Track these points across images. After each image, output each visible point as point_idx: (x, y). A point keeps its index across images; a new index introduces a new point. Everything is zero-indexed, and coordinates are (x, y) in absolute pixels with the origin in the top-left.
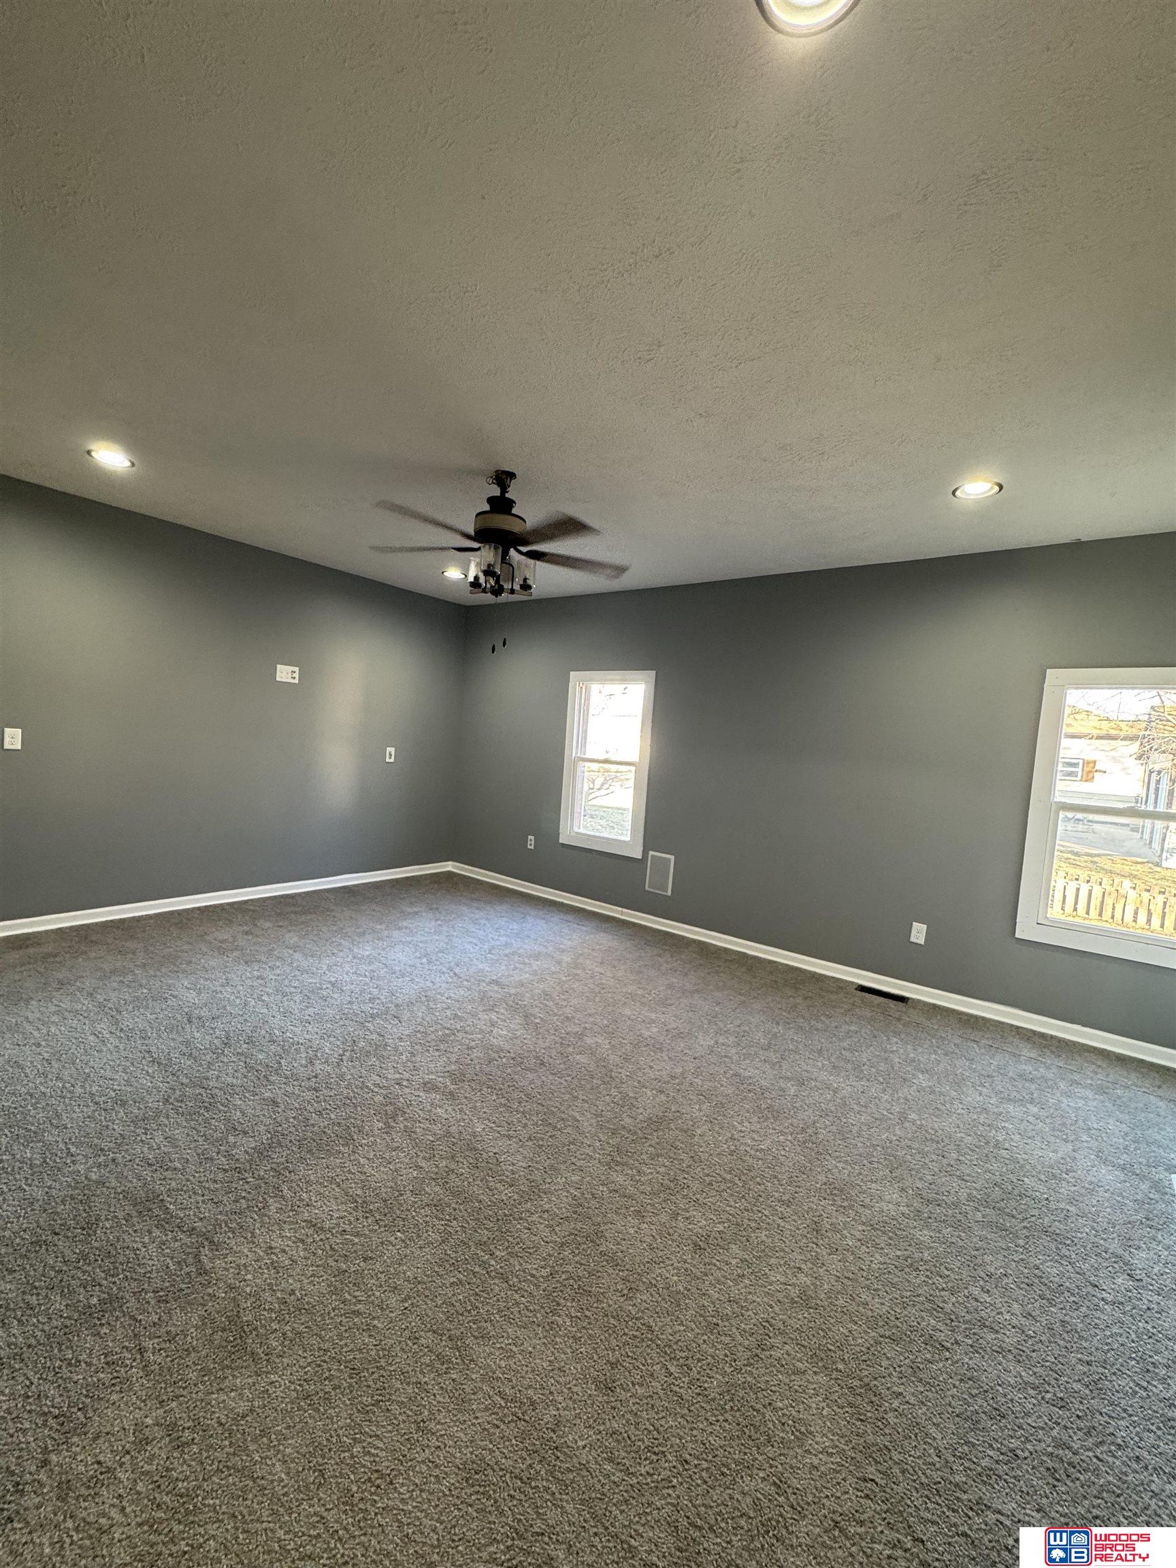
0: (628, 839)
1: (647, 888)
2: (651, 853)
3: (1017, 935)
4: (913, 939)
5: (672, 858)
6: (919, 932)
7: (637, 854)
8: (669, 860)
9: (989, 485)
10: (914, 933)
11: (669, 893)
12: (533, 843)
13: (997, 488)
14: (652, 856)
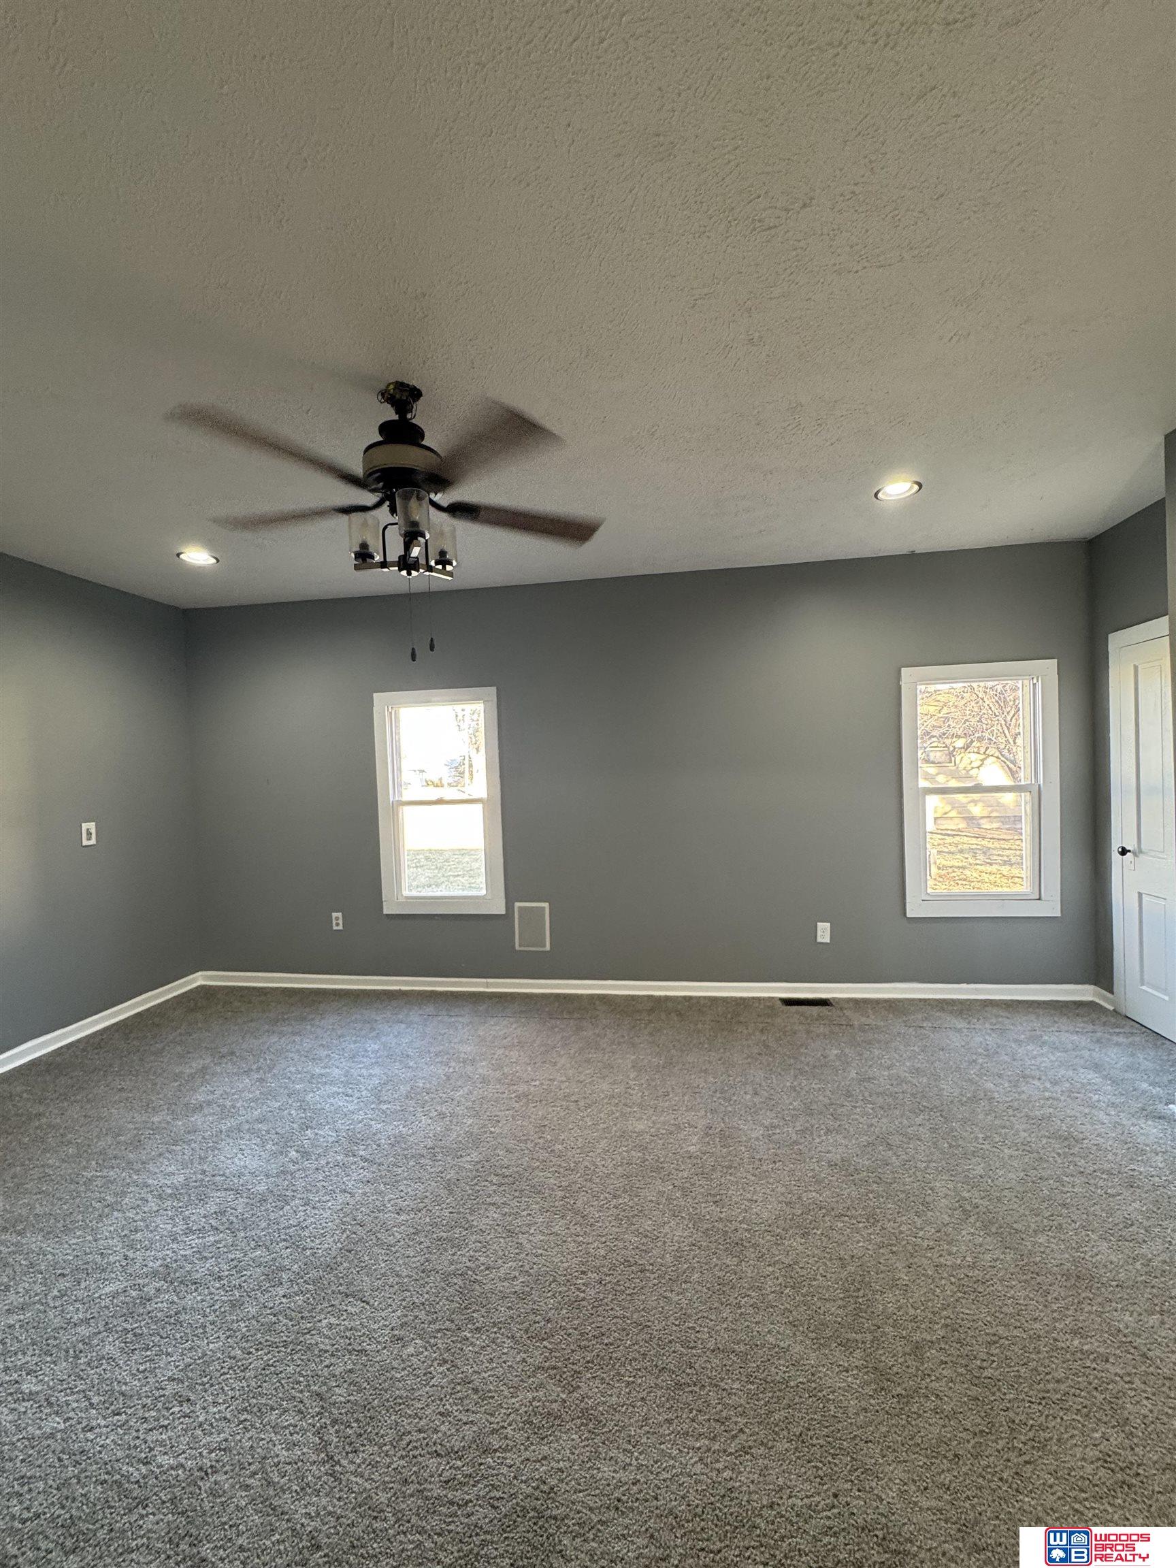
0: (484, 892)
1: (517, 947)
2: (517, 904)
3: (908, 915)
4: (819, 940)
5: (546, 905)
6: (824, 932)
7: (498, 907)
8: (543, 908)
9: (907, 485)
10: (819, 933)
11: (548, 948)
12: (340, 922)
13: (916, 487)
14: (520, 907)
